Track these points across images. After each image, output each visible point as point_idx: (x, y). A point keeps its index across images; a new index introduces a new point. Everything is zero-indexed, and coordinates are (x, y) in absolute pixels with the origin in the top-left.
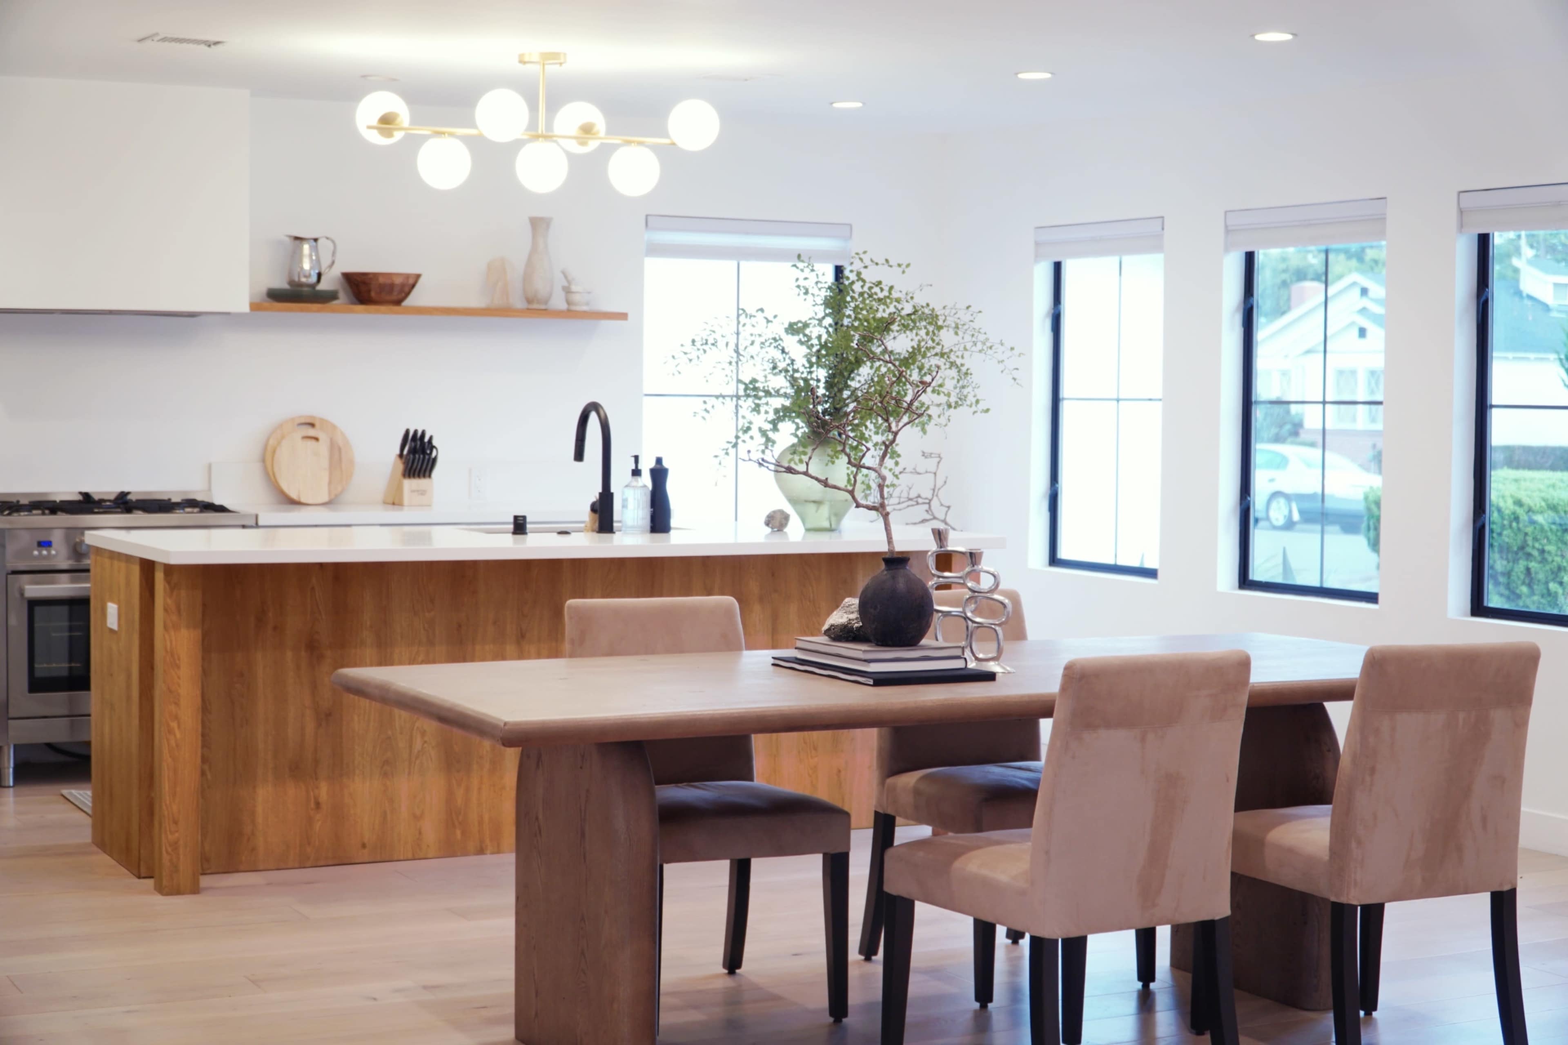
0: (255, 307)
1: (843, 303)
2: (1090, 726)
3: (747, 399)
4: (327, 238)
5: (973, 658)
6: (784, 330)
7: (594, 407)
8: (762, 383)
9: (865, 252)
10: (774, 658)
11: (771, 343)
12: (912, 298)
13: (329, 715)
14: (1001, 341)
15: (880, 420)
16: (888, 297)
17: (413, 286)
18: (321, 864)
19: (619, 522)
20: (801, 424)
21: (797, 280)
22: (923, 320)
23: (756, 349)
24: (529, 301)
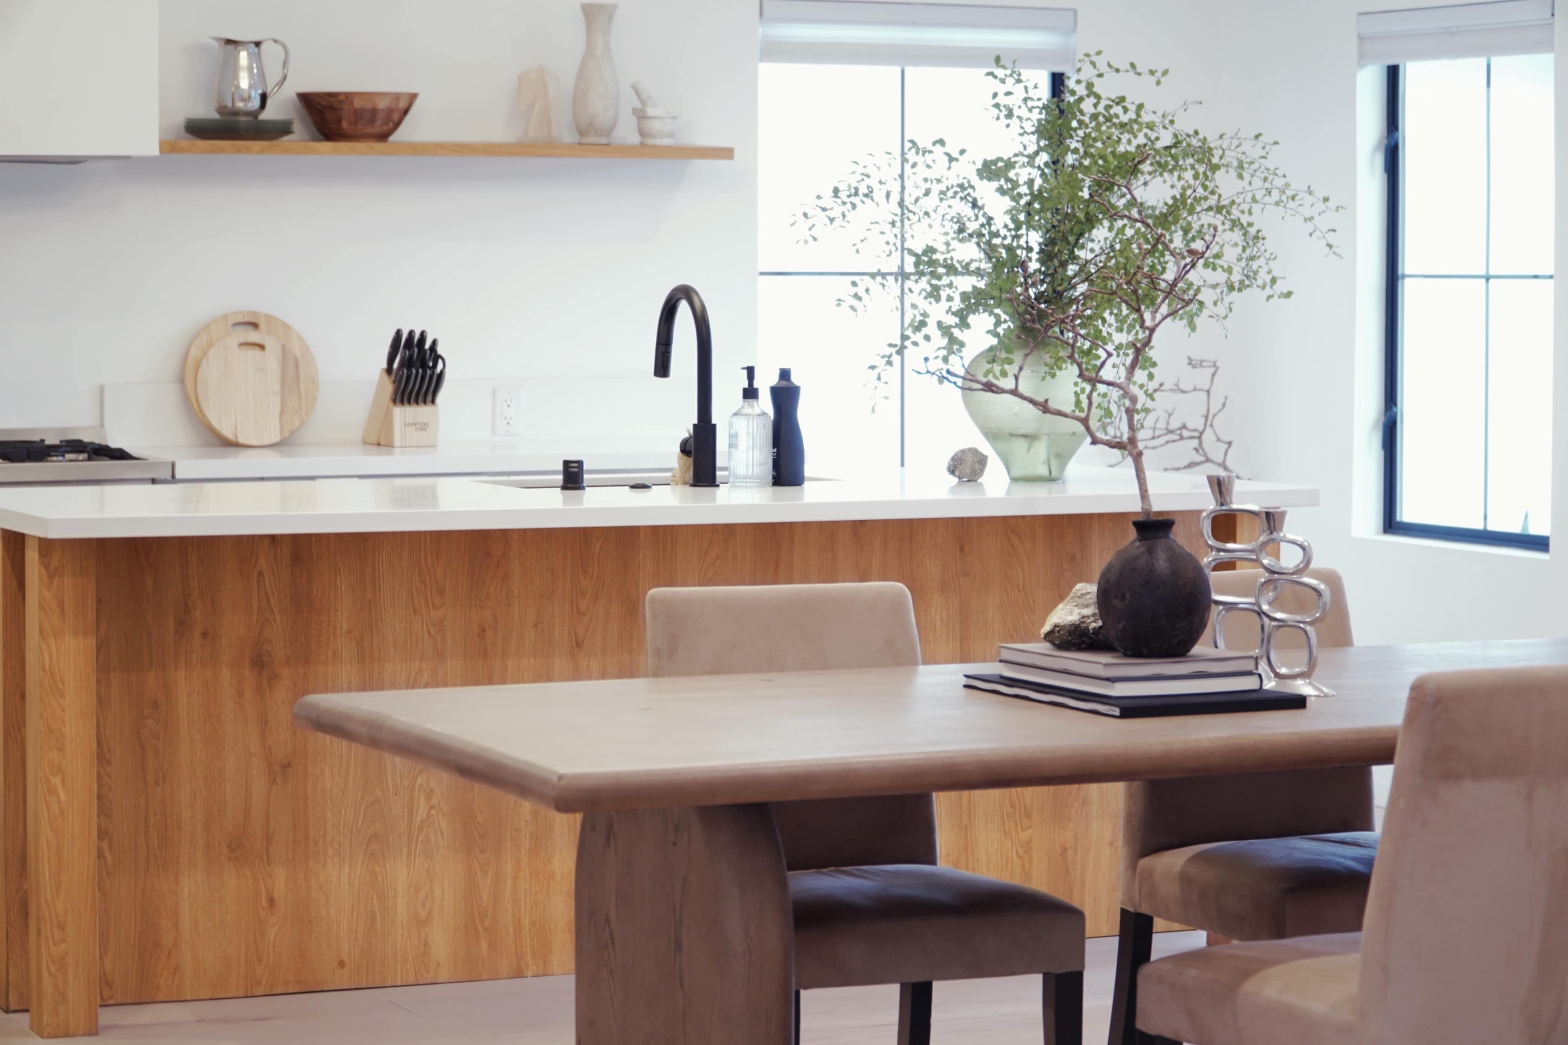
0: (168, 147)
1: (1065, 131)
2: (1450, 776)
3: (920, 278)
4: (275, 41)
5: (1272, 675)
6: (975, 173)
7: (684, 293)
8: (943, 253)
9: (1099, 53)
10: (966, 676)
11: (956, 193)
12: (1172, 122)
13: (286, 766)
14: (1309, 187)
15: (1125, 310)
16: (1135, 121)
17: (406, 112)
18: (279, 992)
19: (725, 469)
20: (1004, 317)
21: (995, 95)
22: (1190, 156)
23: (932, 201)
24: (582, 132)
